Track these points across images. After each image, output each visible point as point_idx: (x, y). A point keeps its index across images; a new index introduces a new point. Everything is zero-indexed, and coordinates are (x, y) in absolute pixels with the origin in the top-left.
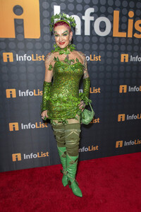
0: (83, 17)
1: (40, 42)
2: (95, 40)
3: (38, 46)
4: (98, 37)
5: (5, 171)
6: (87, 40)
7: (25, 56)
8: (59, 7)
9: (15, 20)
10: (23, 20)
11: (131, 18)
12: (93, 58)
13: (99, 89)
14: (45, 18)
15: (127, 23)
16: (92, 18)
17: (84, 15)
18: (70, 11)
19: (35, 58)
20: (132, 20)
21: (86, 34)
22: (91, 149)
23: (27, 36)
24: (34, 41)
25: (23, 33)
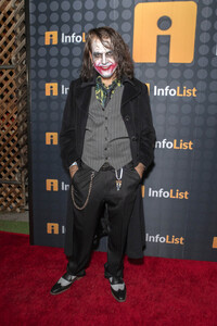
1: (191, 68)
3: (189, 74)
7: (167, 89)
9: (158, 37)
10: (169, 36)
14: (203, 32)
19: (181, 92)
23: (172, 60)
24: (183, 67)
25: (168, 56)
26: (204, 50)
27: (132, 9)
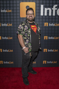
0: (52, 9)
5: (19, 67)
6: (54, 18)
8: (43, 5)
12: (56, 25)
13: (58, 37)
16: (56, 9)
17: (53, 8)
18: (47, 7)
26: (38, 14)
27: (19, 4)
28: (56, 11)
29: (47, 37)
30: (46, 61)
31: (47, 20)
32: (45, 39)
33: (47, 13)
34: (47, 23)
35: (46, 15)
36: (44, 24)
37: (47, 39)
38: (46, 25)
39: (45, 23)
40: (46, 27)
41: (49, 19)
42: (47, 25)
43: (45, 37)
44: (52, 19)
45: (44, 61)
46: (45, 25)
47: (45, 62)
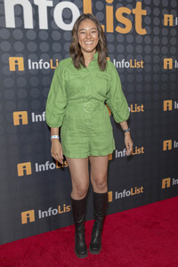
0: (36, 2)
2: (56, 36)
4: (62, 32)
6: (44, 37)
11: (110, 5)
12: (54, 65)
15: (104, 11)
20: (112, 8)
21: (41, 27)
22: (62, 209)
28: (50, 10)
29: (24, 114)
30: (32, 213)
31: (19, 46)
32: (16, 123)
33: (16, 16)
34: (21, 60)
35: (14, 26)
36: (8, 64)
37: (25, 122)
38: (17, 66)
39: (12, 60)
40: (16, 73)
41: (25, 40)
42: (21, 68)
43: (16, 115)
44: (38, 41)
45: (24, 214)
46: (12, 68)
47: (28, 216)
